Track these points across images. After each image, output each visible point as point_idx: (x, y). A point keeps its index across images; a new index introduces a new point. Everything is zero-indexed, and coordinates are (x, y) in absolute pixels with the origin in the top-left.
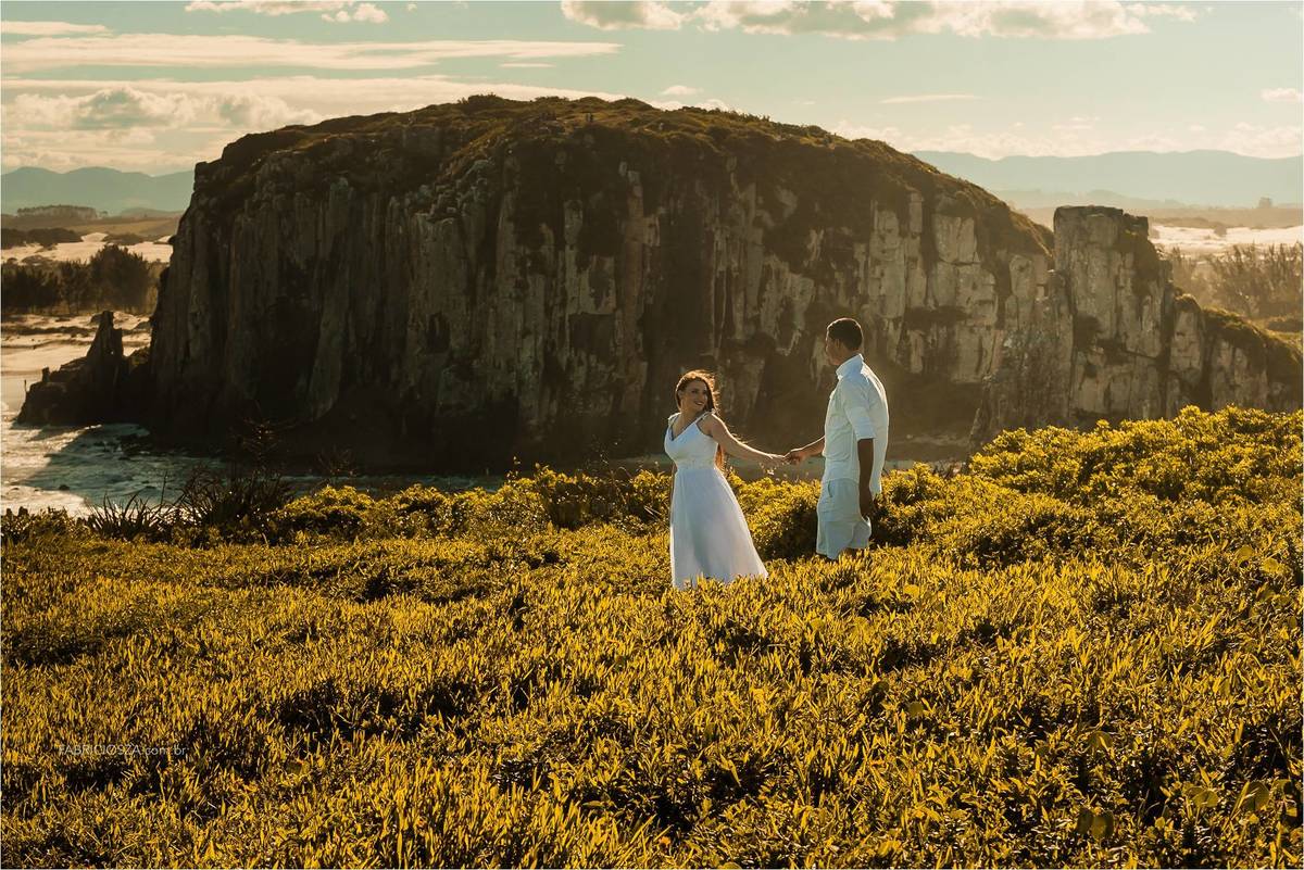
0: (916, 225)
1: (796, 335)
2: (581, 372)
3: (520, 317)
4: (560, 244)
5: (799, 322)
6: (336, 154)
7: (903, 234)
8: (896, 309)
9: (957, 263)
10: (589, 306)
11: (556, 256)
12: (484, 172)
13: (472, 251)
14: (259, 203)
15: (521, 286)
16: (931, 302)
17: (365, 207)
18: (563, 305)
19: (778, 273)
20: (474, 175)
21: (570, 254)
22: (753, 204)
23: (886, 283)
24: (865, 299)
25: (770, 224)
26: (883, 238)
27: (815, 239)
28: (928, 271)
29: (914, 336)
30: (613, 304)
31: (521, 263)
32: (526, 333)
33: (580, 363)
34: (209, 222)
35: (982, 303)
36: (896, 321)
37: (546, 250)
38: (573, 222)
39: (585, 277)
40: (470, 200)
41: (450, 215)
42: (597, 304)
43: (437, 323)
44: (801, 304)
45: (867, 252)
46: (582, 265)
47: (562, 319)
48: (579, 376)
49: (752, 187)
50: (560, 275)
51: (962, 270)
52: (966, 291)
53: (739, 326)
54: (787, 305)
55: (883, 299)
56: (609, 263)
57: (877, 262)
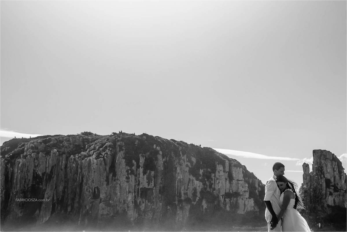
0: (227, 169)
1: (198, 198)
2: (143, 205)
3: (128, 187)
4: (138, 167)
5: (198, 195)
6: (52, 142)
7: (224, 171)
8: (223, 192)
9: (238, 180)
10: (146, 186)
11: (137, 170)
12: (110, 146)
13: (108, 169)
14: (26, 156)
15: (128, 178)
16: (231, 191)
17: (61, 158)
18: (139, 184)
19: (193, 180)
20: (106, 147)
21: (141, 170)
22: (186, 160)
23: (220, 185)
24: (214, 189)
25: (190, 167)
26: (219, 172)
27: (201, 172)
28: (230, 182)
29: (227, 200)
30: (153, 185)
31: (127, 171)
32: (129, 192)
33: (143, 202)
34: (6, 161)
35: (245, 191)
36: (223, 196)
37: (134, 168)
38: (142, 161)
39: (145, 176)
40: (107, 153)
41: (101, 157)
42: (149, 185)
43: (96, 190)
44: (199, 190)
45: (215, 176)
46: (144, 173)
47: (138, 189)
48: (143, 207)
49: (185, 156)
50: (138, 176)
51: (240, 182)
52: (241, 188)
53: (183, 195)
54: (195, 190)
55: (219, 189)
56: (153, 173)
57: (217, 179)
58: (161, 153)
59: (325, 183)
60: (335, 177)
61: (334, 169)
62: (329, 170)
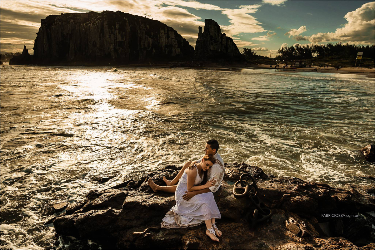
0: (166, 32)
1: (150, 47)
2: (120, 50)
3: (110, 40)
4: (116, 29)
5: (151, 45)
6: (70, 16)
7: (164, 34)
8: (164, 44)
9: (172, 38)
10: (121, 40)
11: (115, 31)
12: (100, 18)
13: (99, 31)
14: (56, 24)
15: (110, 36)
16: (168, 44)
17: (76, 26)
18: (117, 39)
19: (147, 38)
20: (98, 19)
21: (117, 31)
22: (143, 27)
23: (162, 40)
24: (159, 43)
25: (146, 30)
26: (162, 34)
27: (152, 33)
28: (168, 39)
29: (166, 49)
30: (124, 40)
31: (109, 32)
32: (111, 43)
33: (120, 49)
34: (46, 27)
35: (175, 44)
36: (164, 46)
37: (113, 30)
38: (117, 26)
39: (120, 35)
40: (98, 22)
41: (95, 24)
42: (122, 40)
43: (94, 42)
44: (151, 43)
45: (160, 36)
46: (119, 33)
47: (116, 42)
48: (120, 51)
49: (143, 24)
50: (116, 34)
51: (173, 39)
52: (173, 42)
53: (142, 46)
54: (149, 43)
55: (162, 43)
56: (124, 33)
57: (161, 37)
58: (128, 22)
59: (209, 38)
60: (215, 35)
61: (215, 30)
62: (212, 31)
